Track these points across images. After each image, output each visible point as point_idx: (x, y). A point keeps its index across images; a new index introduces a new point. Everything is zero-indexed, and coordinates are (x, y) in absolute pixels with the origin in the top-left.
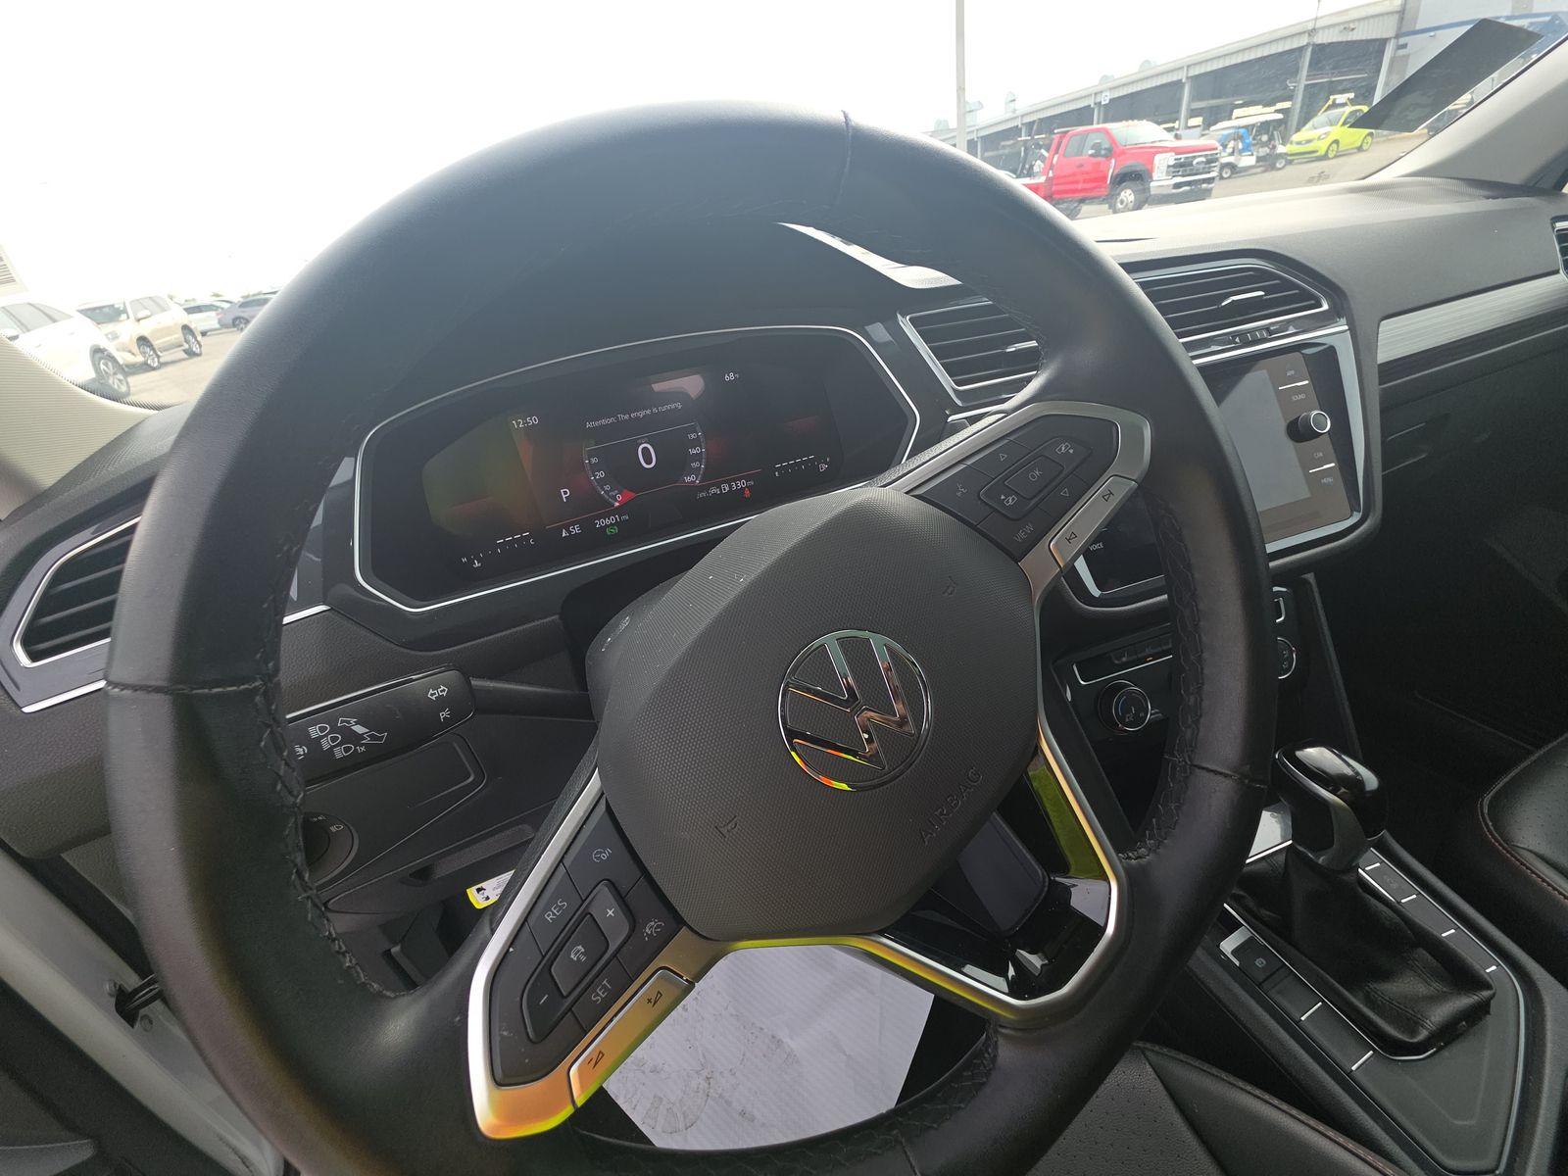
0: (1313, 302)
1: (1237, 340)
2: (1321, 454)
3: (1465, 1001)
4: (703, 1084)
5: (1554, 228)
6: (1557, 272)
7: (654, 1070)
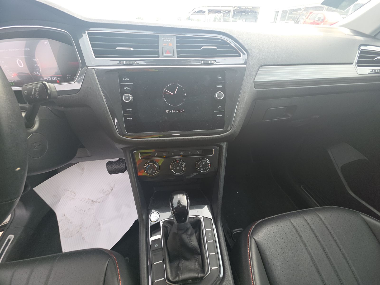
0: (238, 55)
1: (202, 62)
2: (220, 107)
3: (200, 275)
4: (79, 229)
5: (359, 48)
6: (352, 64)
7: (71, 223)
